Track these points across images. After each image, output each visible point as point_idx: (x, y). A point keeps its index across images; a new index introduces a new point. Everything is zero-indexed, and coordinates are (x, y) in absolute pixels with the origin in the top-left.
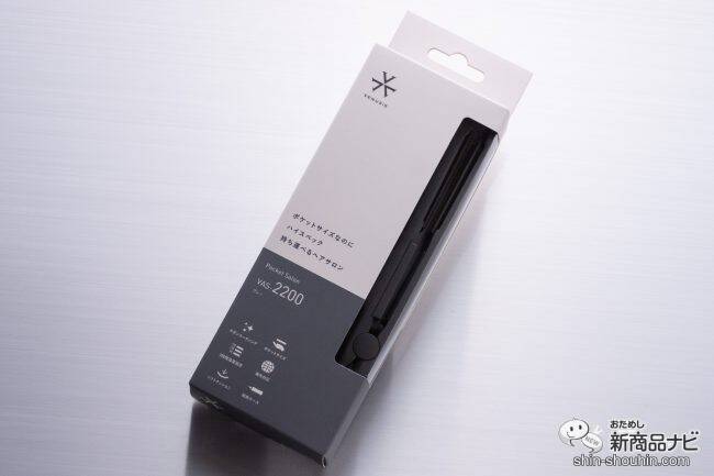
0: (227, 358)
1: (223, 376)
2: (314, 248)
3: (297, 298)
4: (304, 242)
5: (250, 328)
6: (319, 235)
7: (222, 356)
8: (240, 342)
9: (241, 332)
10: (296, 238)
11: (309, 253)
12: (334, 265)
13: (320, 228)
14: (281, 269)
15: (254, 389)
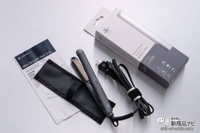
0: (165, 74)
1: (168, 75)
2: (142, 51)
3: (153, 57)
4: (140, 53)
5: (159, 68)
6: (139, 50)
7: (164, 75)
8: (161, 70)
9: (159, 70)
10: (139, 55)
11: (143, 53)
12: (147, 48)
13: (138, 49)
14: (146, 59)
15: (172, 69)
